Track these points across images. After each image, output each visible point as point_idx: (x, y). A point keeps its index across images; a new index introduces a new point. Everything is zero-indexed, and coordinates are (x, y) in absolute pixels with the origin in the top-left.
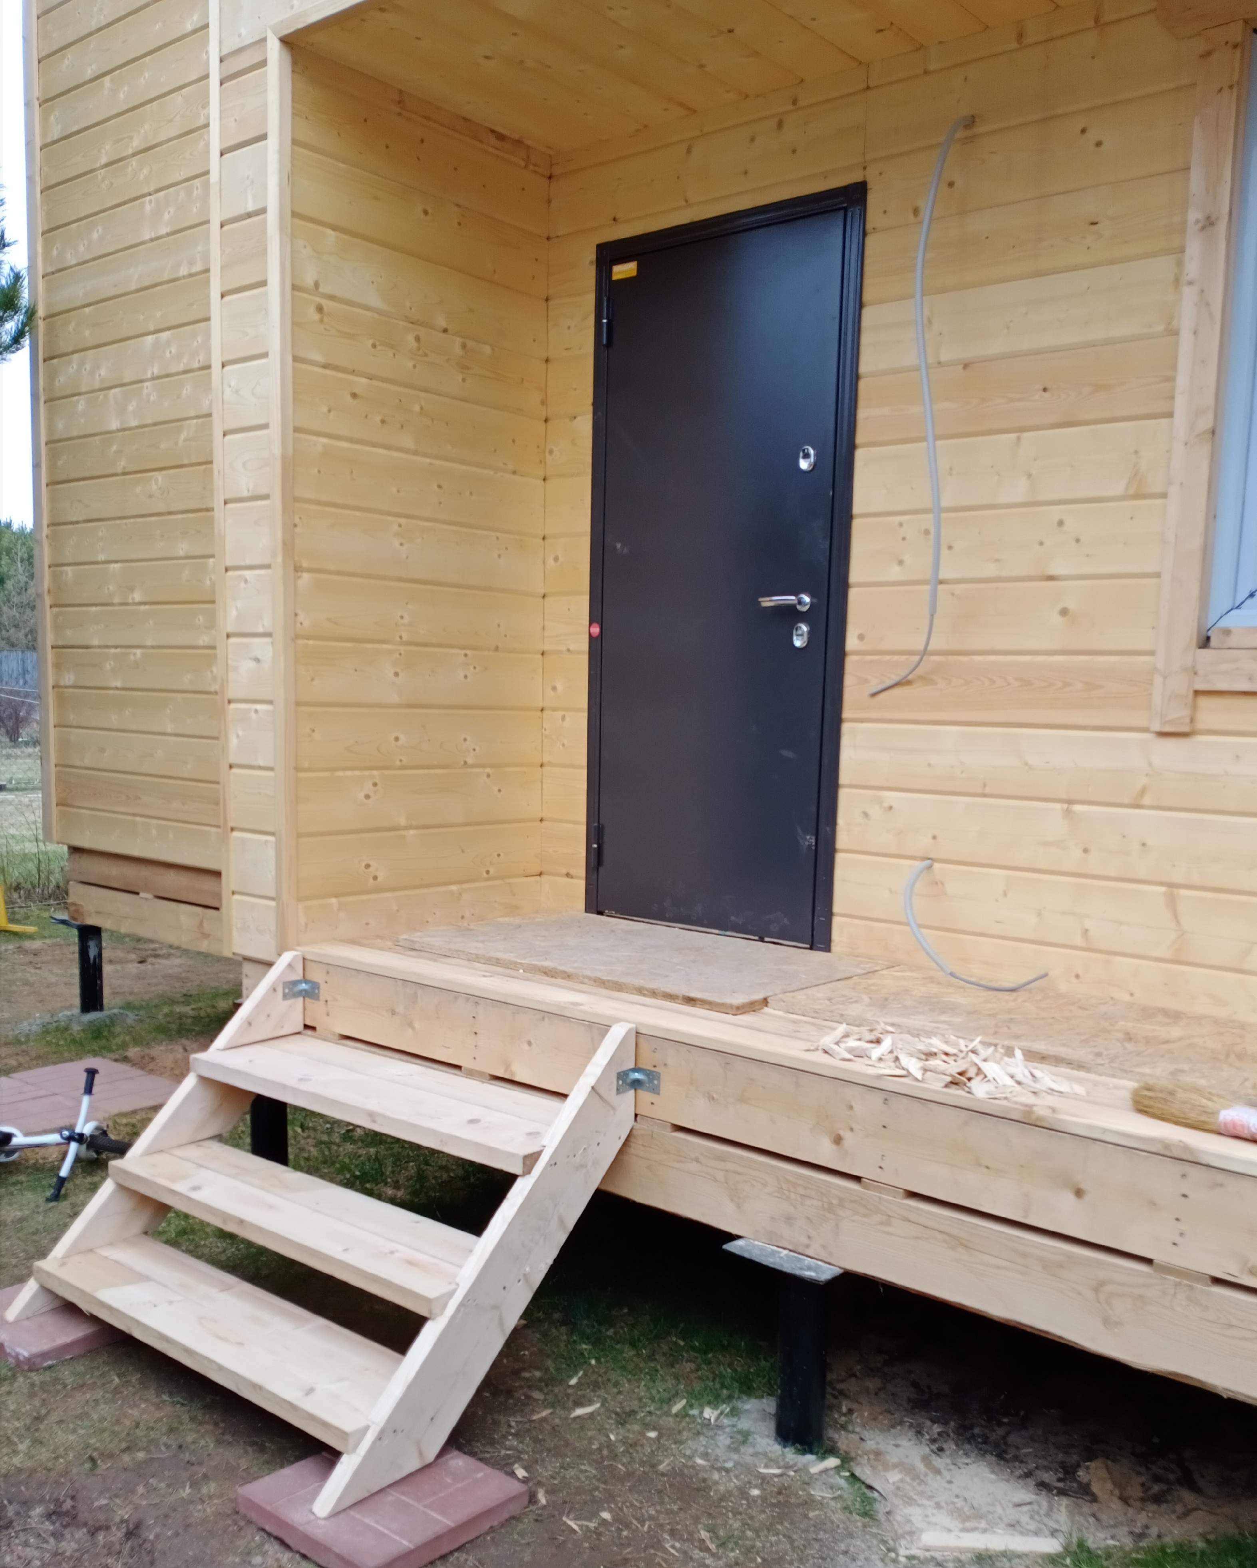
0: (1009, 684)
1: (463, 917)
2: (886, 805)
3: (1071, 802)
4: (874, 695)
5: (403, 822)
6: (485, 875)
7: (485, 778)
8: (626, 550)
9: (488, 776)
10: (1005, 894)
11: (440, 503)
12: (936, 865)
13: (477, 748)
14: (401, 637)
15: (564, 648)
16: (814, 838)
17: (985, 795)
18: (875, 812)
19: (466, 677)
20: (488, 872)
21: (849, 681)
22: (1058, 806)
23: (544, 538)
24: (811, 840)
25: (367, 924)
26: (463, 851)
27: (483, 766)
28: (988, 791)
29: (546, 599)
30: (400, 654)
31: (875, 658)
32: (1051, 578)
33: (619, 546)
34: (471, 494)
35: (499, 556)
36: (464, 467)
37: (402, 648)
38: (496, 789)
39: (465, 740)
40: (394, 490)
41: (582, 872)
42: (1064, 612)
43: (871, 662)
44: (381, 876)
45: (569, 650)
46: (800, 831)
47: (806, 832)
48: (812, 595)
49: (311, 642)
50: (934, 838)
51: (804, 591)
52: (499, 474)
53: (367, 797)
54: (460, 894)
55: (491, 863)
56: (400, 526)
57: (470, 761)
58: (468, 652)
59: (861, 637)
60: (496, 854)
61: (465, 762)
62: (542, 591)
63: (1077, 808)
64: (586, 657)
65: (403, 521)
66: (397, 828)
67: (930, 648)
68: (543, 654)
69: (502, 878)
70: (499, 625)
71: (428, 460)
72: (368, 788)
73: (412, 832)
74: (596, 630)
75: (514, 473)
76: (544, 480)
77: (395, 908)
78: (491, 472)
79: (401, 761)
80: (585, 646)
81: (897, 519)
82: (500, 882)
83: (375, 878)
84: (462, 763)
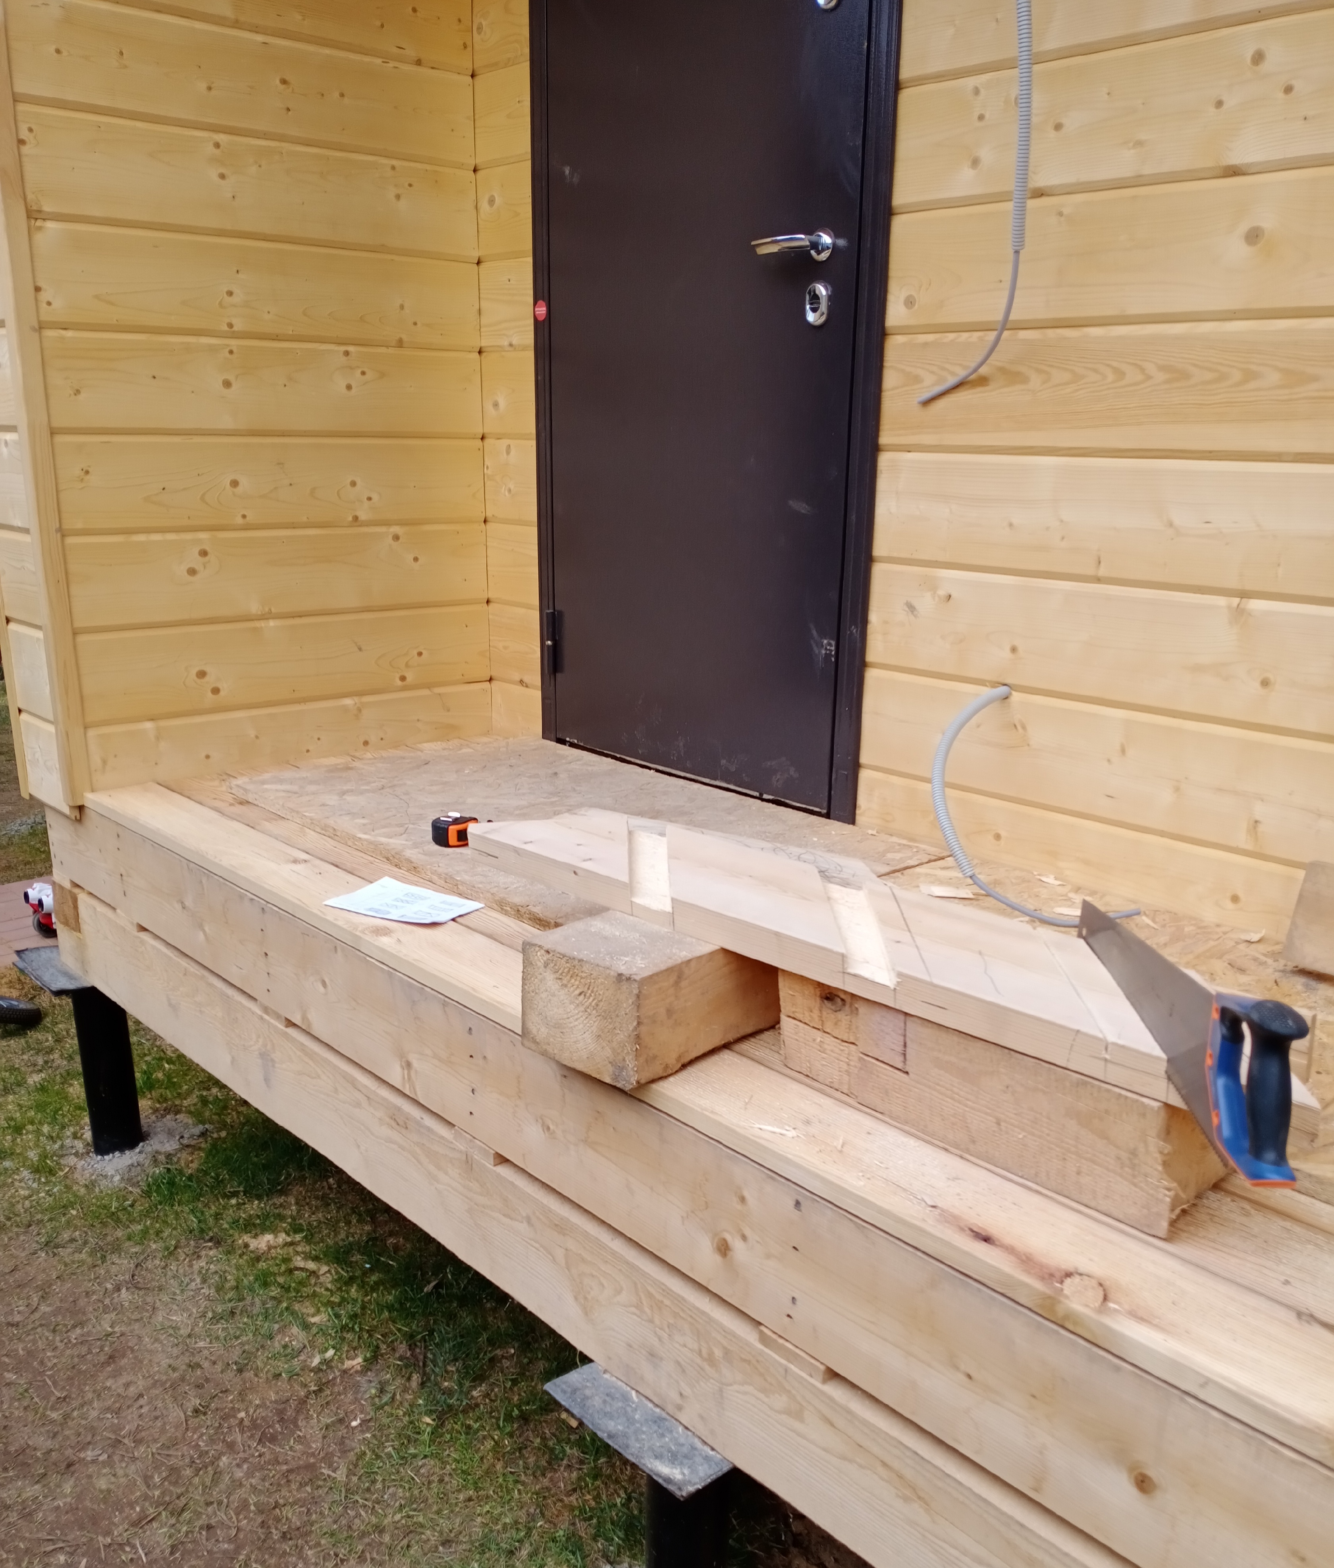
0: (1149, 377)
1: (366, 743)
2: (942, 592)
3: (1244, 594)
4: (927, 403)
5: (255, 608)
6: (399, 683)
7: (390, 540)
8: (576, 180)
9: (396, 538)
10: (1123, 751)
11: (288, 110)
12: (1016, 696)
13: (375, 497)
14: (230, 325)
15: (506, 343)
16: (833, 643)
17: (1098, 580)
18: (926, 603)
19: (349, 387)
20: (403, 678)
21: (890, 379)
22: (1221, 601)
23: (475, 171)
24: (828, 645)
25: (208, 757)
26: (360, 649)
27: (387, 523)
28: (1102, 572)
29: (482, 266)
30: (231, 352)
31: (930, 337)
32: (1234, 171)
33: (567, 171)
34: (342, 95)
35: (398, 197)
36: (327, 51)
37: (234, 343)
38: (411, 557)
39: (353, 484)
40: (202, 86)
41: (535, 678)
42: (1254, 236)
43: (926, 344)
44: (224, 687)
45: (511, 345)
46: (814, 633)
47: (823, 635)
48: (836, 234)
49: (69, 334)
50: (1014, 650)
51: (823, 227)
52: (392, 64)
53: (192, 572)
54: (359, 710)
55: (407, 665)
56: (217, 145)
57: (363, 516)
58: (351, 349)
59: (910, 302)
60: (415, 652)
61: (356, 518)
62: (475, 255)
63: (1255, 605)
64: (530, 355)
65: (221, 138)
66: (248, 618)
67: (1013, 317)
68: (480, 352)
69: (429, 686)
70: (402, 307)
71: (260, 38)
72: (193, 559)
73: (272, 623)
74: (542, 310)
75: (419, 63)
76: (473, 76)
77: (252, 733)
78: (379, 61)
79: (244, 516)
80: (529, 338)
81: (970, 82)
82: (425, 692)
83: (216, 691)
84: (350, 519)
